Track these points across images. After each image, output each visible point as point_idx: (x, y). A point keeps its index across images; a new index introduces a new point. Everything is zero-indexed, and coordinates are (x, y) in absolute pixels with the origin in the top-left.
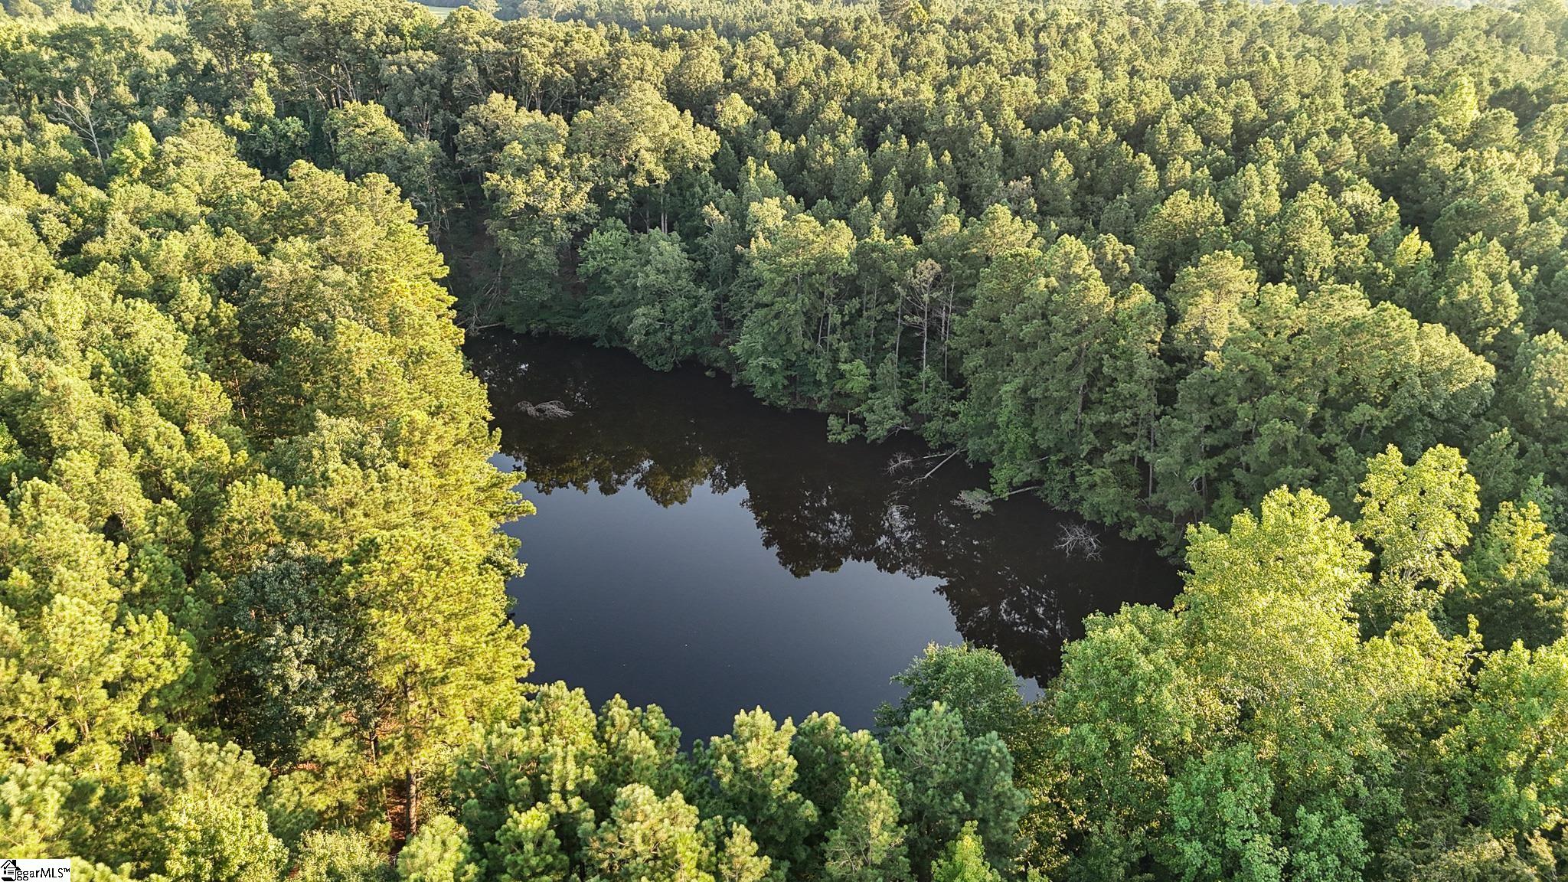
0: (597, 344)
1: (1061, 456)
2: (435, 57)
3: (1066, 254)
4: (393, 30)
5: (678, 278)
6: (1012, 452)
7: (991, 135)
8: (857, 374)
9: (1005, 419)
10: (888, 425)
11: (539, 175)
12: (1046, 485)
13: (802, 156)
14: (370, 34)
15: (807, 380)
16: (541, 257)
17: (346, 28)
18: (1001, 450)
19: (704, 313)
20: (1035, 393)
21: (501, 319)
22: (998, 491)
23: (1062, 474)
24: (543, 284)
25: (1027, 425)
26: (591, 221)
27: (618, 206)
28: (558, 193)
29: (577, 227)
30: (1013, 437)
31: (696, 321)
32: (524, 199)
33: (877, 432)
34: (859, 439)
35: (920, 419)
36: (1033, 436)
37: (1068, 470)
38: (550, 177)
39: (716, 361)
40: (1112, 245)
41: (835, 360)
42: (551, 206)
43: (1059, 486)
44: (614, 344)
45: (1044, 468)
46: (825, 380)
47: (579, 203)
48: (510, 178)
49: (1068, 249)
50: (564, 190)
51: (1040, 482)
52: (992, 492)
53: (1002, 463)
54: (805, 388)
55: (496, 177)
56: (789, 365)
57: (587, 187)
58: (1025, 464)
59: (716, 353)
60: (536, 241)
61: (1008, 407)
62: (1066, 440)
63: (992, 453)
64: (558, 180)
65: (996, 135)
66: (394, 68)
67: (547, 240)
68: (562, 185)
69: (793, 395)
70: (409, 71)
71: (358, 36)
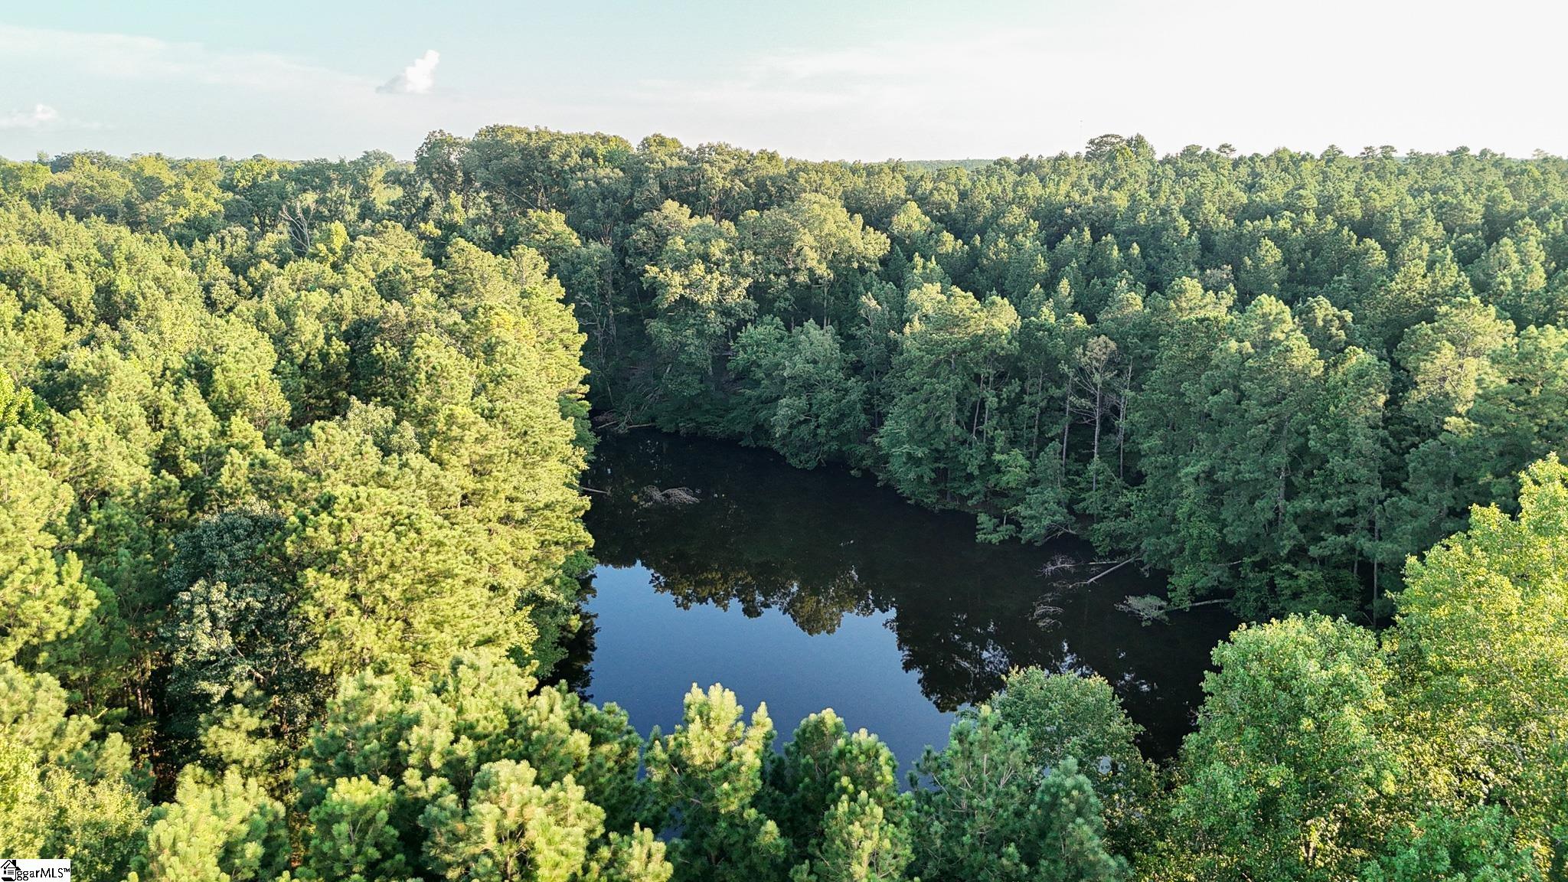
0: (743, 444)
1: (1257, 558)
2: (621, 174)
3: (1264, 315)
4: (587, 153)
5: (828, 368)
6: (1195, 553)
7: (1187, 229)
8: (1015, 465)
9: (1185, 509)
10: (1046, 522)
11: (698, 269)
12: (1238, 595)
13: (974, 256)
14: (565, 157)
15: (958, 474)
16: (692, 349)
17: (544, 151)
18: (1182, 550)
19: (852, 406)
20: (1224, 476)
21: (653, 420)
22: (1177, 600)
23: (1260, 578)
24: (693, 380)
25: (1213, 519)
26: (747, 317)
27: (777, 304)
28: (715, 285)
29: (732, 321)
30: (1195, 533)
31: (843, 415)
32: (680, 290)
33: (1035, 530)
34: (1014, 540)
35: (1085, 518)
36: (1220, 531)
37: (1265, 576)
38: (709, 271)
39: (863, 458)
40: (1323, 309)
41: (991, 451)
42: (706, 299)
43: (1254, 595)
44: (760, 443)
45: (1235, 571)
46: (976, 473)
47: (736, 297)
48: (669, 272)
49: (1266, 310)
50: (721, 284)
51: (1230, 594)
52: (1169, 601)
53: (1182, 567)
54: (956, 485)
55: (656, 269)
56: (938, 455)
57: (747, 283)
58: (1210, 566)
59: (862, 449)
60: (689, 332)
61: (1192, 494)
62: (1264, 536)
63: (1172, 555)
64: (716, 274)
65: (1193, 229)
66: (581, 183)
67: (700, 334)
68: (721, 279)
69: (943, 493)
70: (593, 185)
71: (554, 158)
